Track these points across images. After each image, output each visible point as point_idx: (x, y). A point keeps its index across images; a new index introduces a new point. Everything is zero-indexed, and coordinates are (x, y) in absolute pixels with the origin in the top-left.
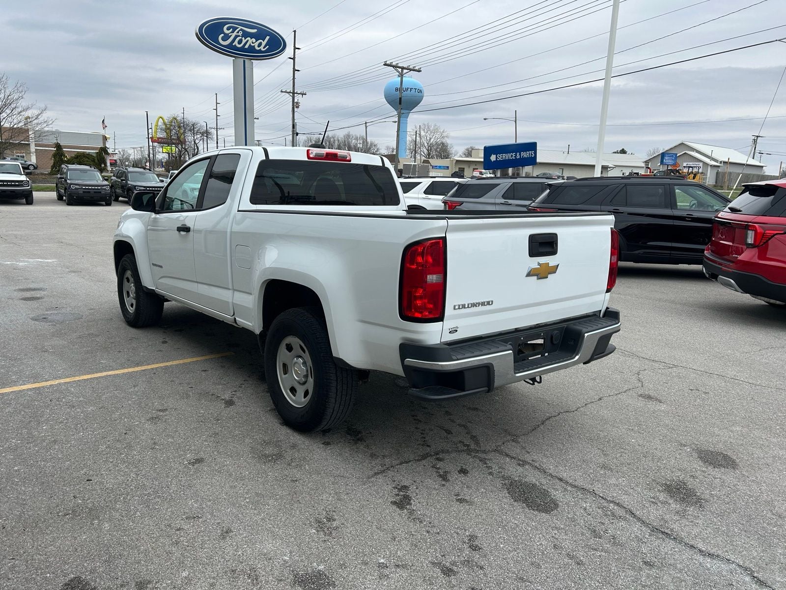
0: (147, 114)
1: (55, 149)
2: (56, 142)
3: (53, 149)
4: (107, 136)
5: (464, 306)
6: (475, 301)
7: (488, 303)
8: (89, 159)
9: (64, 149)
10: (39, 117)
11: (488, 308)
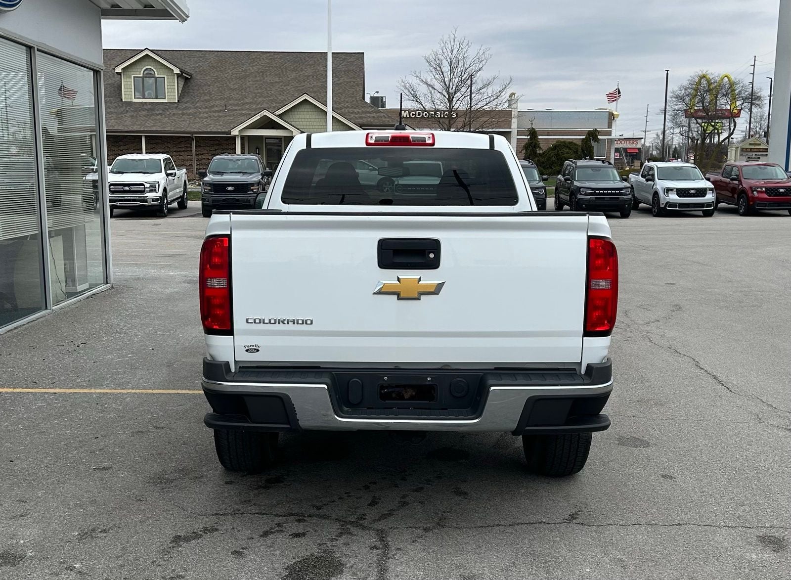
0: (667, 74)
1: (529, 137)
2: (530, 127)
3: (526, 137)
4: (615, 113)
5: (262, 321)
6: (282, 317)
7: (304, 322)
8: (570, 149)
9: (540, 137)
10: (502, 94)
11: (304, 327)
